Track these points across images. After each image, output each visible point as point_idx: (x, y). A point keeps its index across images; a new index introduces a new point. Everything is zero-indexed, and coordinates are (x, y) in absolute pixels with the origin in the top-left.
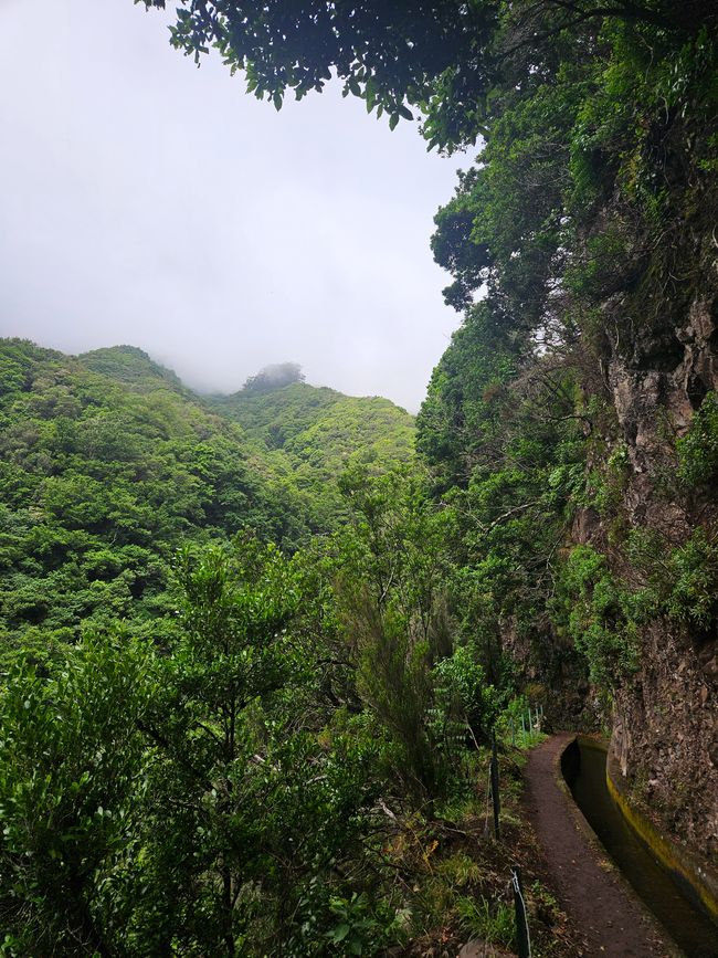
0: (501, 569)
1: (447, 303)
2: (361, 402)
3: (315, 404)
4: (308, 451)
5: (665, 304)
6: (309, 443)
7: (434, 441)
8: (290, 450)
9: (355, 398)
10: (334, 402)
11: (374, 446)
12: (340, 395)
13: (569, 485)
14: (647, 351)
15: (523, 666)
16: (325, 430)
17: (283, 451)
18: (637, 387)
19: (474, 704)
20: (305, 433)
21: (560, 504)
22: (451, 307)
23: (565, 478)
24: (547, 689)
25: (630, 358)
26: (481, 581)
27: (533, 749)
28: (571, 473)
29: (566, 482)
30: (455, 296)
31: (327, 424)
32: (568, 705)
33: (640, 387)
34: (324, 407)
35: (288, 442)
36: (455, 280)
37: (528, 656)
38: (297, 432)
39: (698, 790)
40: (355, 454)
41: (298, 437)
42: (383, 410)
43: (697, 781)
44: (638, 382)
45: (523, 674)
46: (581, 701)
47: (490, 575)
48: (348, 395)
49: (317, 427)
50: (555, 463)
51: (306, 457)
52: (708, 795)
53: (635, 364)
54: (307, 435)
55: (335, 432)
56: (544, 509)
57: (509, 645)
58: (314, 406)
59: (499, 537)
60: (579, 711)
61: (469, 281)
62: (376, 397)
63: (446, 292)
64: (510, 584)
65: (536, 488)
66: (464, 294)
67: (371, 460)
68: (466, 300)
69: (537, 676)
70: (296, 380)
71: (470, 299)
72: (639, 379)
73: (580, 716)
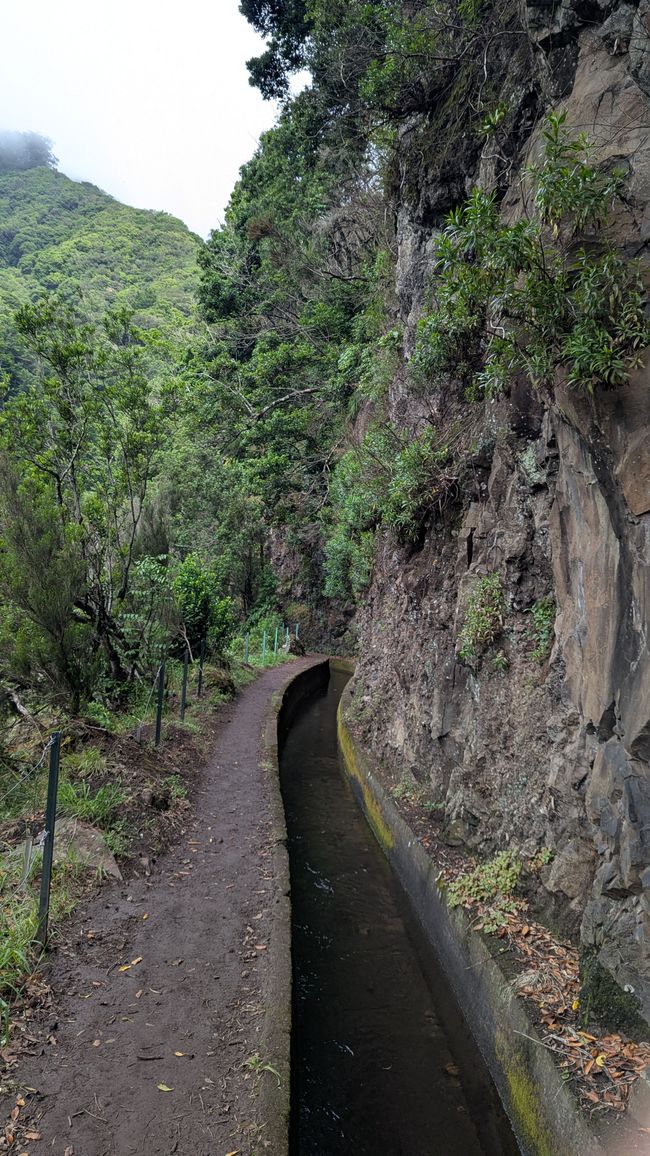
0: (277, 468)
1: (253, 82)
2: (141, 217)
3: (70, 206)
4: (56, 277)
5: (459, 142)
6: (58, 266)
7: (217, 288)
8: (29, 272)
9: (131, 208)
10: (100, 209)
11: (153, 285)
12: (110, 200)
13: (359, 369)
14: (432, 202)
15: (290, 583)
16: (83, 249)
17: (18, 271)
18: (419, 248)
19: (197, 614)
20: (53, 249)
21: (347, 392)
22: (256, 90)
23: (356, 361)
24: (311, 610)
25: (415, 207)
26: (251, 481)
27: (271, 669)
28: (363, 355)
29: (356, 365)
30: (265, 74)
31: (86, 241)
32: (330, 628)
33: (423, 249)
34: (84, 213)
35: (26, 259)
36: (268, 49)
37: (296, 574)
38: (40, 246)
39: (386, 701)
40: (125, 292)
41: (42, 254)
42: (170, 233)
43: (387, 692)
44: (421, 243)
45: (289, 593)
46: (345, 624)
47: (263, 475)
48: (123, 202)
49: (71, 243)
50: (350, 339)
51: (52, 286)
52: (393, 705)
53: (419, 217)
54: (56, 254)
55: (97, 255)
56: (328, 398)
57: (278, 559)
58: (70, 209)
59: (278, 428)
60: (340, 634)
61: (286, 55)
62: (161, 214)
63: (252, 65)
64: (283, 487)
65: (325, 368)
66: (277, 75)
67: (145, 305)
68: (280, 83)
69: (303, 594)
70: (44, 164)
71: (284, 83)
72: (422, 239)
73: (341, 639)
